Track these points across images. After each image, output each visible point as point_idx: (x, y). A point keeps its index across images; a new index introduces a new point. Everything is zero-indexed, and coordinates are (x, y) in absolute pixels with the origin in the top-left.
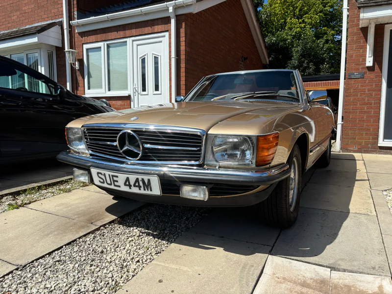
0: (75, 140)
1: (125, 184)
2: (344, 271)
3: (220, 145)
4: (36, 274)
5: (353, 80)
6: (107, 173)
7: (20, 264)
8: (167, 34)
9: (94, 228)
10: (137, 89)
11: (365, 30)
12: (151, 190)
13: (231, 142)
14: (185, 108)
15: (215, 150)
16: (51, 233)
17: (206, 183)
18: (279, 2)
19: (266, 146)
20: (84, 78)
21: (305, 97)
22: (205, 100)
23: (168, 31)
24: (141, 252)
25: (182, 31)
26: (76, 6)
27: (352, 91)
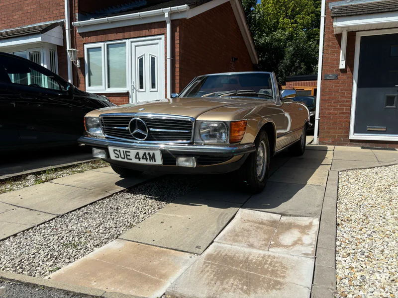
0: (93, 127)
1: (136, 158)
2: (290, 215)
3: (204, 129)
4: (72, 219)
5: (328, 81)
6: (122, 150)
7: (59, 214)
8: (163, 37)
9: (109, 195)
10: (135, 86)
11: (339, 37)
12: (155, 161)
13: (213, 127)
14: (179, 102)
15: (201, 131)
16: (76, 197)
17: (195, 155)
18: (272, 2)
19: (237, 129)
20: (84, 76)
21: (278, 95)
22: (196, 97)
23: (164, 34)
24: (147, 208)
25: (177, 34)
26: (77, 8)
27: (327, 90)
